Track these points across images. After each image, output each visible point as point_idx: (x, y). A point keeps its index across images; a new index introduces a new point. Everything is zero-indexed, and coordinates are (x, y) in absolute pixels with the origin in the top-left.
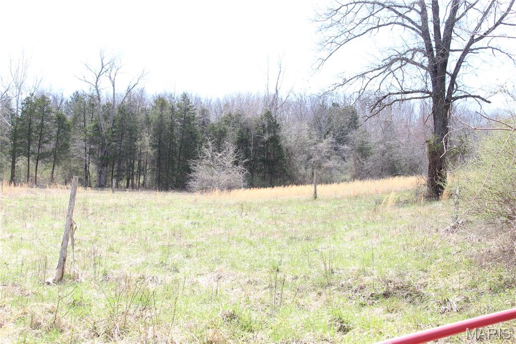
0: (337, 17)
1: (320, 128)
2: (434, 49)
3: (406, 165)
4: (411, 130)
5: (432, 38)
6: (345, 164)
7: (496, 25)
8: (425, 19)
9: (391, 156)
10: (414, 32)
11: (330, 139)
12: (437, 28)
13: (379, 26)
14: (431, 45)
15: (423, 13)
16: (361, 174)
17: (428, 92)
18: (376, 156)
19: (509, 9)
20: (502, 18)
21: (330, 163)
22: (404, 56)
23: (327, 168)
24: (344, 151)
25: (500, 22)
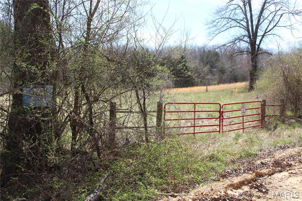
0: (215, 23)
1: (203, 62)
2: (252, 36)
3: (241, 77)
4: (243, 62)
5: (251, 32)
6: (215, 77)
7: (274, 27)
8: (248, 25)
9: (234, 73)
10: (244, 30)
11: (208, 66)
12: (252, 29)
13: (231, 27)
14: (250, 35)
15: (247, 22)
16: (221, 81)
17: (249, 52)
18: (228, 73)
19: (279, 21)
20: (276, 24)
21: (209, 77)
22: (240, 38)
23: (207, 79)
24: (214, 71)
25: (275, 26)
